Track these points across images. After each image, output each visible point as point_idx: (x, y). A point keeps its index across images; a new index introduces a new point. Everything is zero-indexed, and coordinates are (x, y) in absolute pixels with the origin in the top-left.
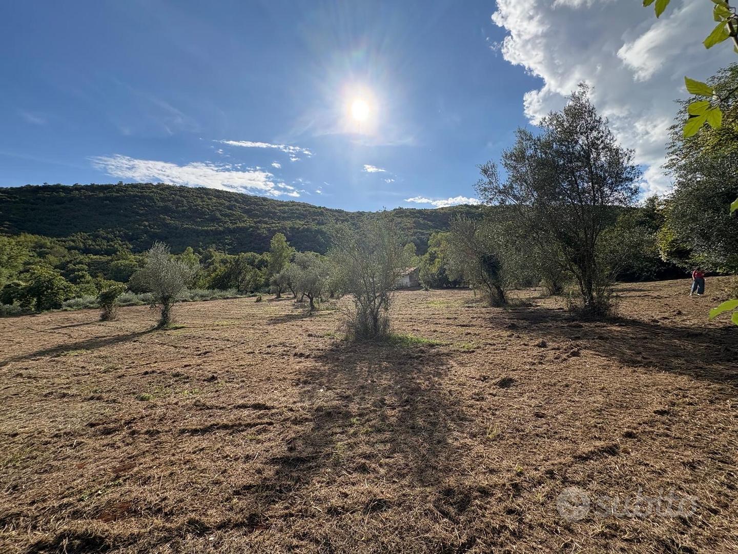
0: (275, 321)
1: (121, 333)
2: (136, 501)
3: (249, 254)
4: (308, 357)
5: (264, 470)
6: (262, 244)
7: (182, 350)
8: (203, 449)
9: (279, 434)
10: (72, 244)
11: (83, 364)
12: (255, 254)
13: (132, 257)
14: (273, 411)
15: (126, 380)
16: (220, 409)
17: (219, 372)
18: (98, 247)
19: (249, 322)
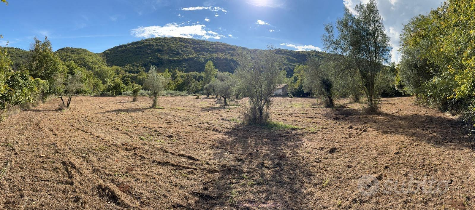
0: (205, 109)
1: (138, 108)
2: (132, 188)
3: (194, 73)
4: (220, 132)
5: (189, 198)
6: (201, 67)
7: (160, 119)
8: (161, 174)
9: (200, 177)
10: (126, 69)
11: (125, 118)
12: (197, 73)
13: (145, 74)
14: (198, 162)
15: (137, 128)
16: (172, 154)
17: (174, 133)
18: (134, 70)
19: (192, 109)
